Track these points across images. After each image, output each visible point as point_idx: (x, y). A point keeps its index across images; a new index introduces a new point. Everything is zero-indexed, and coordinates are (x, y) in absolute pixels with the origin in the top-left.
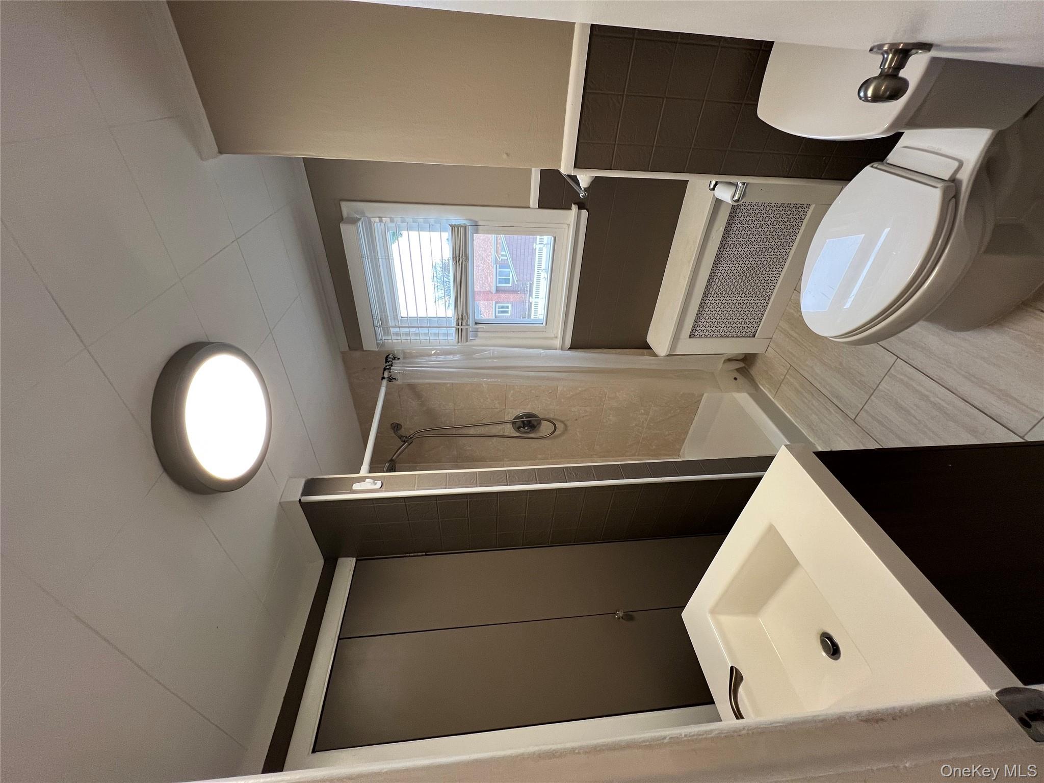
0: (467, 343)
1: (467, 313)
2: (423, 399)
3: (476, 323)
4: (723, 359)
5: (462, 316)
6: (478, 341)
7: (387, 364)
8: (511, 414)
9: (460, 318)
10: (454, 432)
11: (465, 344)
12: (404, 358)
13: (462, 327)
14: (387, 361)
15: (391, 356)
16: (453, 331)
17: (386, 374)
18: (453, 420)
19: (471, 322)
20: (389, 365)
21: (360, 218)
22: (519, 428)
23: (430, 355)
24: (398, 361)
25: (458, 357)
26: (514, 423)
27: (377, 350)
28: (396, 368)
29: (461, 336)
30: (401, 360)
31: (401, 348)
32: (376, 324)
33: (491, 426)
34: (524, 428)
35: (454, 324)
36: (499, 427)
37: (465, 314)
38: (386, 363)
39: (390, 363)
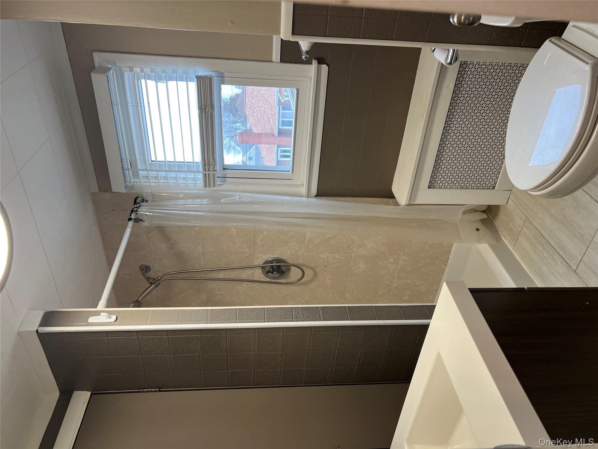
0: (215, 188)
1: (214, 159)
2: (171, 242)
3: (224, 169)
4: (463, 210)
5: (209, 162)
6: (225, 187)
7: (136, 206)
8: (261, 259)
9: (206, 164)
10: (203, 275)
11: (212, 189)
12: (153, 201)
13: (209, 172)
14: (135, 203)
15: (139, 199)
16: (200, 176)
17: (133, 216)
18: (203, 263)
19: (218, 167)
20: (136, 207)
21: (111, 68)
22: (267, 273)
23: (178, 199)
24: (146, 204)
25: (205, 201)
26: (263, 268)
27: (125, 192)
28: (144, 211)
29: (208, 181)
30: (149, 202)
31: (150, 191)
32: (125, 167)
33: (240, 271)
34: (273, 273)
35: (201, 169)
36: (249, 272)
37: (211, 160)
38: (134, 205)
39: (138, 205)
